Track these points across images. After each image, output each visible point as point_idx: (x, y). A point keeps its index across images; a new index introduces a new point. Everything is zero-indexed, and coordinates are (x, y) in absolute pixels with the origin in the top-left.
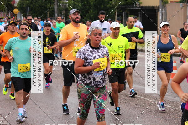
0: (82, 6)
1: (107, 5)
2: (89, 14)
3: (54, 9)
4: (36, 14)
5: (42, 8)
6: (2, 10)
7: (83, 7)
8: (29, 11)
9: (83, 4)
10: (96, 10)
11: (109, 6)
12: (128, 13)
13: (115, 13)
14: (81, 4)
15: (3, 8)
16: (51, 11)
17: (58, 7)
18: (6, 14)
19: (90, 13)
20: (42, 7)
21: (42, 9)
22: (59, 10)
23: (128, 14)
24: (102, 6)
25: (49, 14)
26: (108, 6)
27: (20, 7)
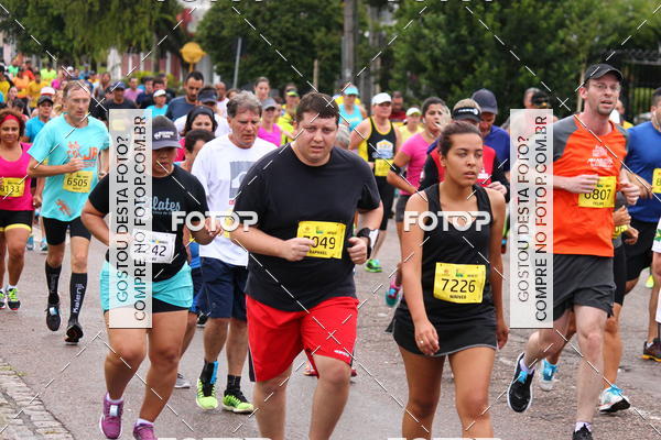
0: (450, 43)
1: (550, 43)
2: (475, 77)
3: (340, 49)
4: (269, 69)
5: (295, 43)
6: (139, 43)
7: (454, 47)
8: (241, 55)
9: (453, 35)
10: (503, 62)
11: (556, 50)
12: (632, 78)
13: (578, 77)
14: (447, 36)
15: (143, 39)
16: (328, 59)
17: (355, 40)
18: (153, 59)
19: (477, 73)
20: (296, 39)
21: (292, 48)
22: (361, 53)
23: (631, 85)
24: (529, 46)
25: (321, 69)
26: (551, 48)
27: (209, 37)
